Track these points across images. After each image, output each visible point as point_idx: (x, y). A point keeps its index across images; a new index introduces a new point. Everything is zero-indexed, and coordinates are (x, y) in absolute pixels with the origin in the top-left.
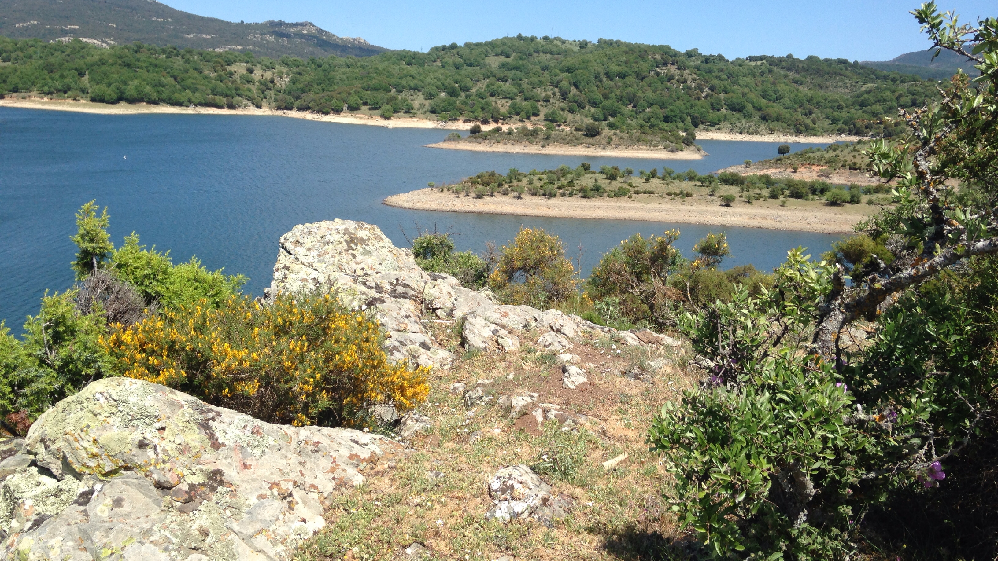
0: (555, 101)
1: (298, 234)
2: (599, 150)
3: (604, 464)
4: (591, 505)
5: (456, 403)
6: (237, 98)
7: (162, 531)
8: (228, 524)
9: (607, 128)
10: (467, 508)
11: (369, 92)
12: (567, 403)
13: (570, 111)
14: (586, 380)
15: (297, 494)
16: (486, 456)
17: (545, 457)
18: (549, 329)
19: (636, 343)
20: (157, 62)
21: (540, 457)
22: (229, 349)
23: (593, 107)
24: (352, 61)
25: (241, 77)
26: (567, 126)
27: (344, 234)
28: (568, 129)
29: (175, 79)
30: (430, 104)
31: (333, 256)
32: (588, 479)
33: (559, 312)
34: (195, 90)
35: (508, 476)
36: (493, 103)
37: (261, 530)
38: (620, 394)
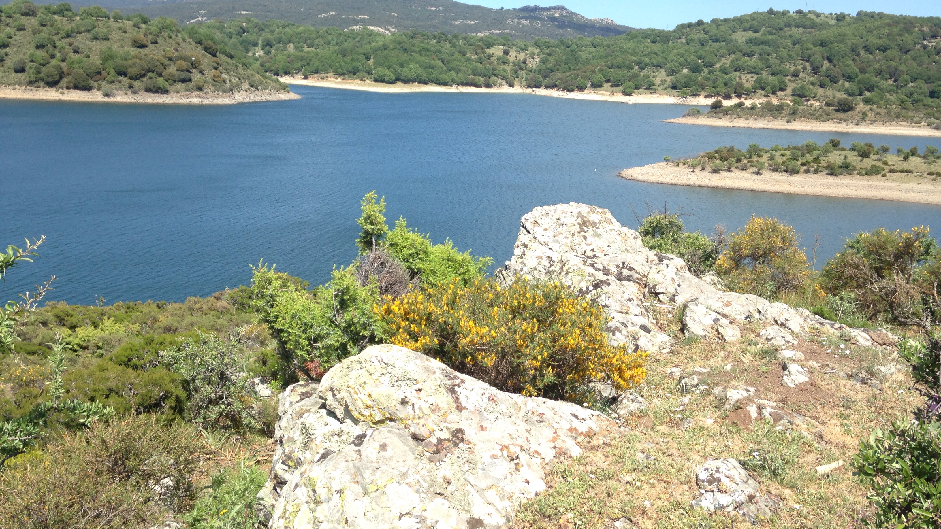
0: (804, 76)
1: (537, 216)
2: (851, 125)
3: (817, 468)
4: (798, 508)
5: (672, 387)
6: (494, 78)
7: (415, 475)
8: (466, 476)
9: (862, 103)
10: (674, 493)
11: (612, 70)
12: (784, 402)
13: (821, 86)
14: (807, 379)
15: (524, 458)
16: (696, 444)
17: (755, 454)
18: (773, 322)
19: (868, 344)
20: (429, 47)
21: (750, 454)
22: (473, 325)
23: (847, 81)
24: (598, 40)
25: (498, 59)
26: (816, 100)
27: (578, 217)
28: (817, 104)
29: (443, 62)
30: (672, 80)
31: (566, 237)
32: (799, 482)
33: (786, 306)
34: (458, 71)
35: (716, 469)
36: (737, 78)
37: (492, 486)
38: (843, 398)
